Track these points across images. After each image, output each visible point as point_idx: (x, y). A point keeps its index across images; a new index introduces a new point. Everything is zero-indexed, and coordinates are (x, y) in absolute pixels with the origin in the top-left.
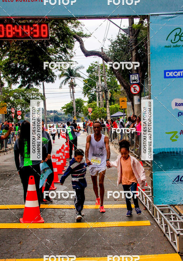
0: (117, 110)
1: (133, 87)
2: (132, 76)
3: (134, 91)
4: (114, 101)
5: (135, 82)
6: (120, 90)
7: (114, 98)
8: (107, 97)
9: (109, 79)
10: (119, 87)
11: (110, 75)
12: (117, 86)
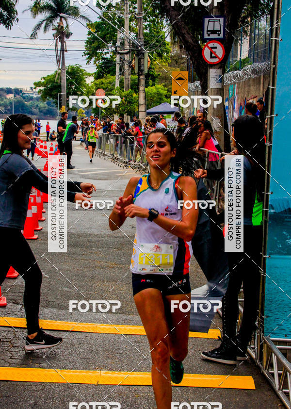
0: (161, 99)
1: (208, 47)
2: (209, 21)
3: (211, 57)
4: (154, 78)
5: (215, 36)
6: (170, 54)
7: (156, 72)
8: (142, 68)
9: (146, 26)
10: (167, 46)
11: (149, 17)
12: (165, 44)
